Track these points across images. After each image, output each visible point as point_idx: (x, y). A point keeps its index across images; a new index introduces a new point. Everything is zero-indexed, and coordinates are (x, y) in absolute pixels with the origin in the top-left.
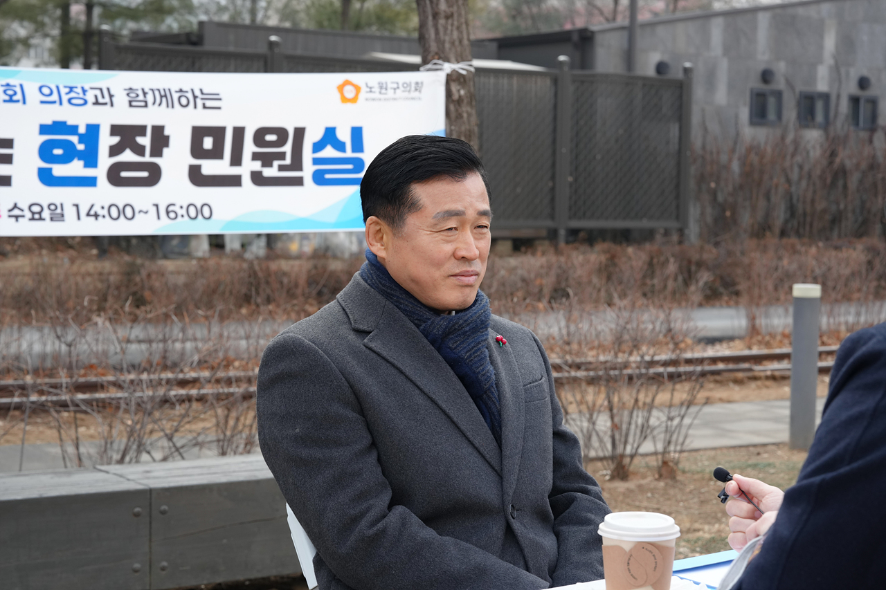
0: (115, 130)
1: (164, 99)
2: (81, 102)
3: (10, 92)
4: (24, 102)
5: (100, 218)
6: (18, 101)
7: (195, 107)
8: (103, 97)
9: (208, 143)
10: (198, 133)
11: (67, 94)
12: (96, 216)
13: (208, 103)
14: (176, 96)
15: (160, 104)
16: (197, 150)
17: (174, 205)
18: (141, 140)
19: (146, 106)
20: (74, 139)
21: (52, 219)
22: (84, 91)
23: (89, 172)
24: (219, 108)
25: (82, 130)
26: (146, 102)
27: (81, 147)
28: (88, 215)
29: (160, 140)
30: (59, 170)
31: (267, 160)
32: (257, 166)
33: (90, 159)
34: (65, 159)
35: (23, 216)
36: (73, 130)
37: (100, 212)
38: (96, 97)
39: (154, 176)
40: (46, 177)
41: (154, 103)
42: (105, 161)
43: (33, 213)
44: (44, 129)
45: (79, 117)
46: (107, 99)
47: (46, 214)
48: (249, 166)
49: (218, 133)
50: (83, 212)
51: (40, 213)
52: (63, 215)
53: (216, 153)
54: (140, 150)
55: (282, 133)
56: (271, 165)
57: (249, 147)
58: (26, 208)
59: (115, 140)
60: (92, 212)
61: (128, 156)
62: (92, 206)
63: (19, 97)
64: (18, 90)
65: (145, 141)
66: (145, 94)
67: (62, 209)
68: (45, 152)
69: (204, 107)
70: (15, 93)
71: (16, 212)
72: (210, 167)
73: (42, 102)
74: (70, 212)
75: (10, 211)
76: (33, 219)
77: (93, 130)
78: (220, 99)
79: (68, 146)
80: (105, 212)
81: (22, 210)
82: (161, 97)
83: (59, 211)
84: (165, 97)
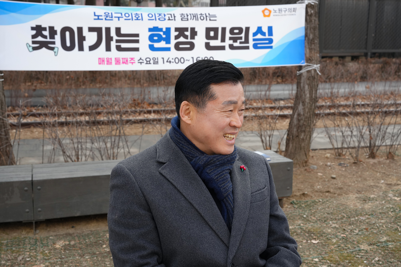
0: (177, 29)
1: (195, 18)
2: (163, 19)
3: (137, 17)
4: (142, 20)
5: (171, 63)
6: (140, 20)
7: (207, 20)
8: (172, 17)
9: (212, 34)
10: (208, 30)
11: (158, 16)
12: (170, 62)
13: (211, 19)
14: (199, 16)
15: (193, 19)
16: (208, 37)
17: (199, 57)
18: (186, 33)
19: (188, 20)
20: (161, 33)
21: (154, 63)
22: (165, 15)
23: (168, 46)
24: (216, 20)
25: (164, 30)
26: (188, 19)
27: (164, 36)
28: (167, 62)
29: (194, 33)
30: (156, 45)
31: (235, 40)
32: (231, 42)
33: (168, 41)
34: (158, 41)
35: (143, 62)
36: (161, 30)
37: (172, 61)
38: (169, 17)
39: (192, 46)
40: (152, 48)
41: (191, 19)
42: (173, 41)
43: (147, 61)
44: (150, 30)
45: (163, 25)
46: (173, 18)
47: (152, 62)
48: (228, 42)
49: (216, 30)
50: (165, 61)
51: (149, 61)
52: (158, 62)
53: (215, 37)
54: (186, 37)
55: (240, 29)
56: (236, 42)
57: (228, 35)
58: (144, 59)
59: (177, 33)
60: (169, 61)
61: (182, 39)
62: (169, 58)
63: (140, 18)
64: (140, 16)
65: (188, 33)
66: (187, 16)
67: (158, 60)
68: (151, 38)
69: (210, 20)
70: (139, 17)
71: (141, 61)
72: (213, 43)
73: (149, 20)
74: (160, 61)
75: (139, 60)
76: (147, 63)
77: (168, 30)
78: (216, 17)
79: (159, 36)
80: (173, 61)
81: (143, 60)
82: (194, 17)
83: (156, 60)
84: (195, 17)
